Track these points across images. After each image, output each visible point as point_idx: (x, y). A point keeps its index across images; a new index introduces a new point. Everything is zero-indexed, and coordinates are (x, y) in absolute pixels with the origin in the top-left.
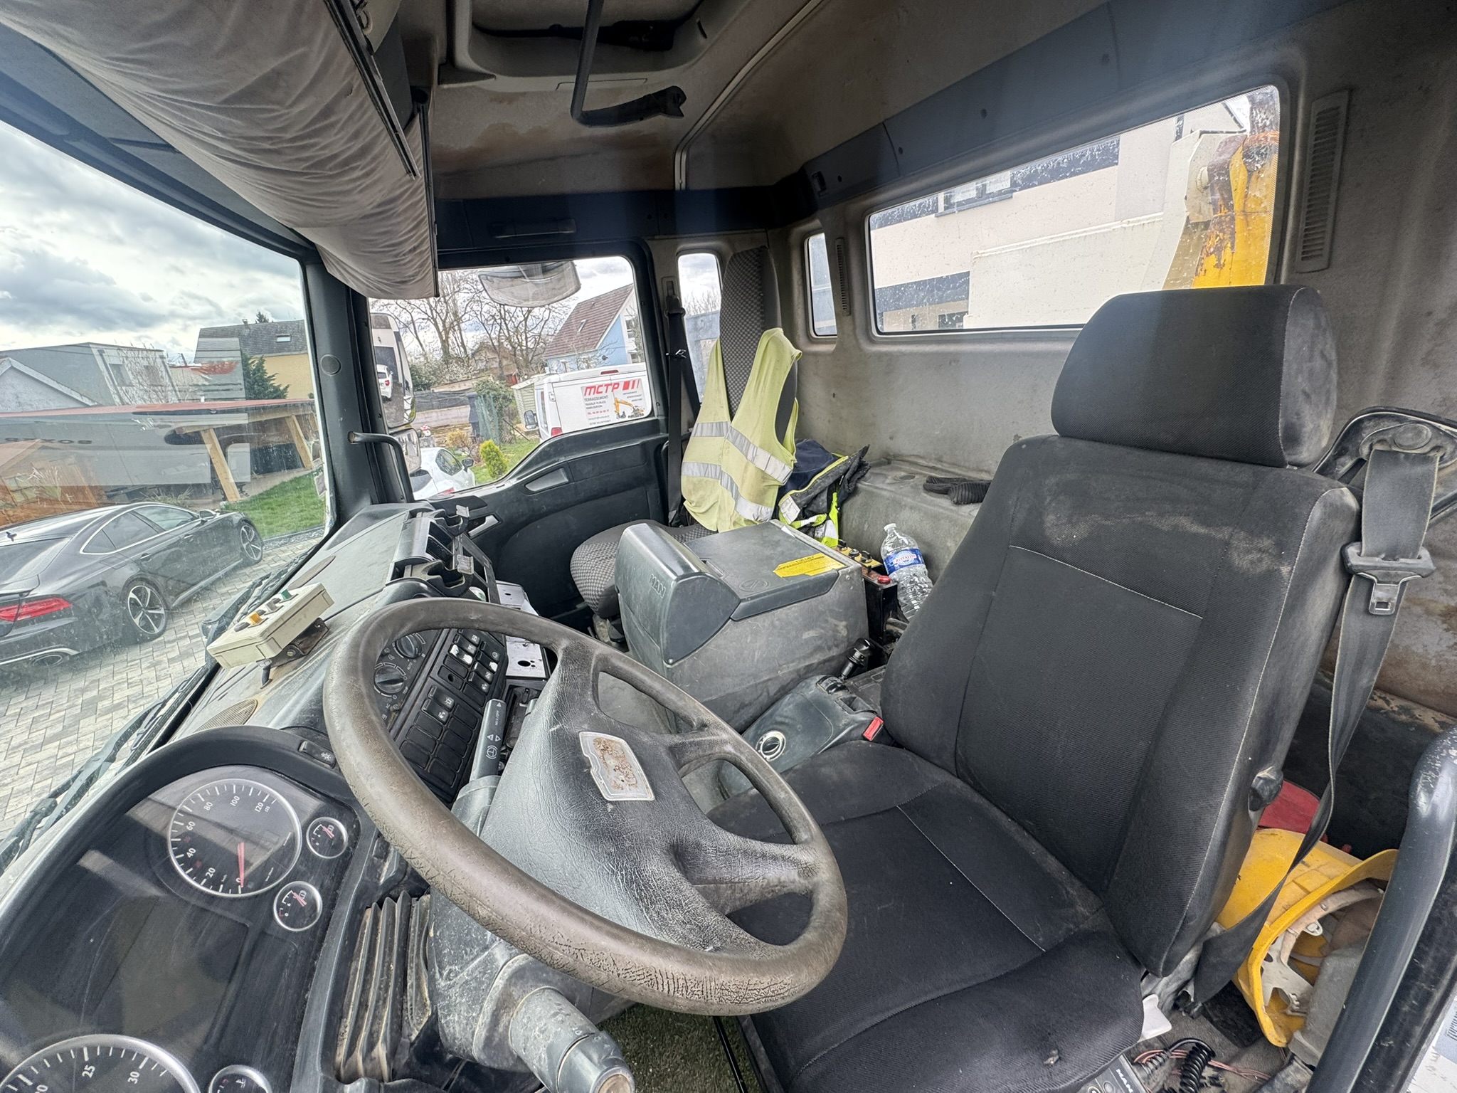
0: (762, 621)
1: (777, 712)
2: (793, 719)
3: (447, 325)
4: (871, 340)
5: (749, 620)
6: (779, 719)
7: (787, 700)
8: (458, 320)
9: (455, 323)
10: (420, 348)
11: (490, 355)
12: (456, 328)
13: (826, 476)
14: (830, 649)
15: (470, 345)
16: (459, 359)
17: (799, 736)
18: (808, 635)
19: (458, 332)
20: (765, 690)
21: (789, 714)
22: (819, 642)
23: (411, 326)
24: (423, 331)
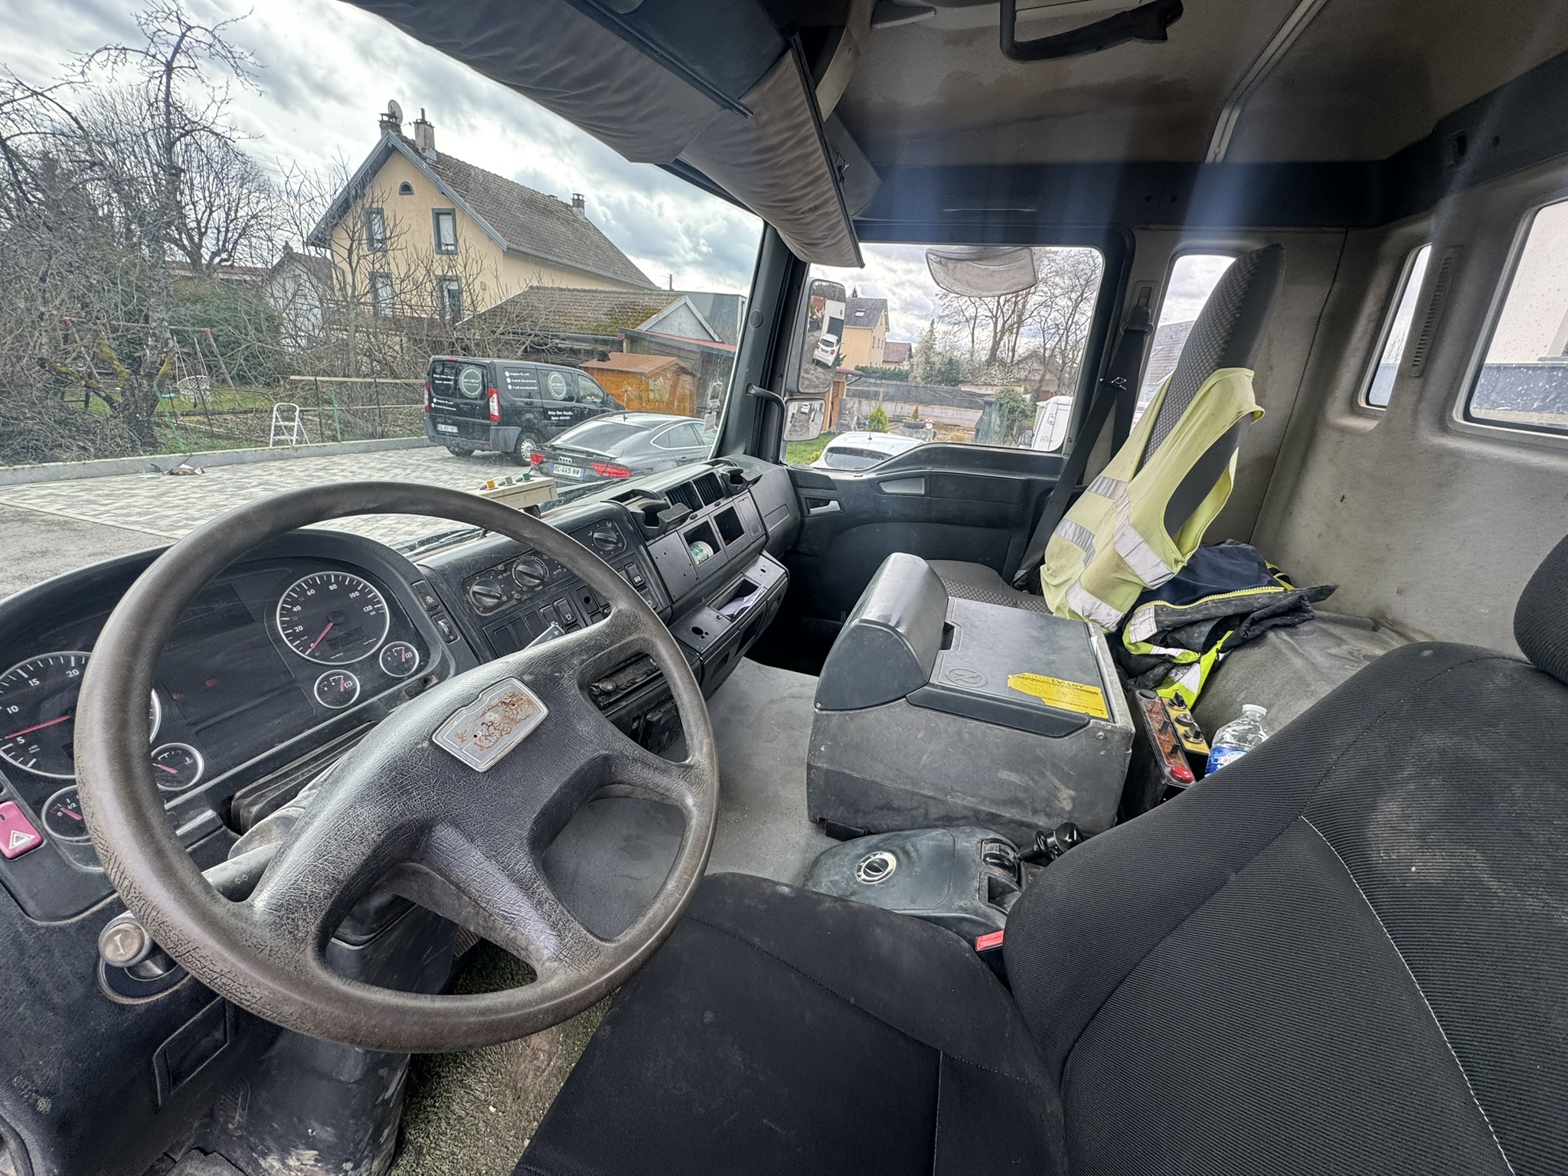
0: (947, 723)
1: (914, 839)
2: (920, 858)
3: (1007, 326)
4: (1443, 425)
5: (929, 712)
6: (909, 847)
7: (935, 833)
8: (1020, 322)
9: (1016, 326)
10: (971, 345)
11: (1036, 366)
12: (1015, 331)
13: (1228, 602)
14: (1035, 812)
15: (1021, 350)
16: (1003, 363)
17: (908, 879)
18: (1004, 775)
19: (1014, 336)
20: (923, 806)
21: (923, 850)
22: (1021, 795)
23: (973, 321)
24: (981, 329)
